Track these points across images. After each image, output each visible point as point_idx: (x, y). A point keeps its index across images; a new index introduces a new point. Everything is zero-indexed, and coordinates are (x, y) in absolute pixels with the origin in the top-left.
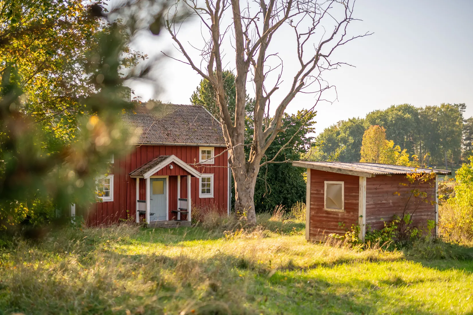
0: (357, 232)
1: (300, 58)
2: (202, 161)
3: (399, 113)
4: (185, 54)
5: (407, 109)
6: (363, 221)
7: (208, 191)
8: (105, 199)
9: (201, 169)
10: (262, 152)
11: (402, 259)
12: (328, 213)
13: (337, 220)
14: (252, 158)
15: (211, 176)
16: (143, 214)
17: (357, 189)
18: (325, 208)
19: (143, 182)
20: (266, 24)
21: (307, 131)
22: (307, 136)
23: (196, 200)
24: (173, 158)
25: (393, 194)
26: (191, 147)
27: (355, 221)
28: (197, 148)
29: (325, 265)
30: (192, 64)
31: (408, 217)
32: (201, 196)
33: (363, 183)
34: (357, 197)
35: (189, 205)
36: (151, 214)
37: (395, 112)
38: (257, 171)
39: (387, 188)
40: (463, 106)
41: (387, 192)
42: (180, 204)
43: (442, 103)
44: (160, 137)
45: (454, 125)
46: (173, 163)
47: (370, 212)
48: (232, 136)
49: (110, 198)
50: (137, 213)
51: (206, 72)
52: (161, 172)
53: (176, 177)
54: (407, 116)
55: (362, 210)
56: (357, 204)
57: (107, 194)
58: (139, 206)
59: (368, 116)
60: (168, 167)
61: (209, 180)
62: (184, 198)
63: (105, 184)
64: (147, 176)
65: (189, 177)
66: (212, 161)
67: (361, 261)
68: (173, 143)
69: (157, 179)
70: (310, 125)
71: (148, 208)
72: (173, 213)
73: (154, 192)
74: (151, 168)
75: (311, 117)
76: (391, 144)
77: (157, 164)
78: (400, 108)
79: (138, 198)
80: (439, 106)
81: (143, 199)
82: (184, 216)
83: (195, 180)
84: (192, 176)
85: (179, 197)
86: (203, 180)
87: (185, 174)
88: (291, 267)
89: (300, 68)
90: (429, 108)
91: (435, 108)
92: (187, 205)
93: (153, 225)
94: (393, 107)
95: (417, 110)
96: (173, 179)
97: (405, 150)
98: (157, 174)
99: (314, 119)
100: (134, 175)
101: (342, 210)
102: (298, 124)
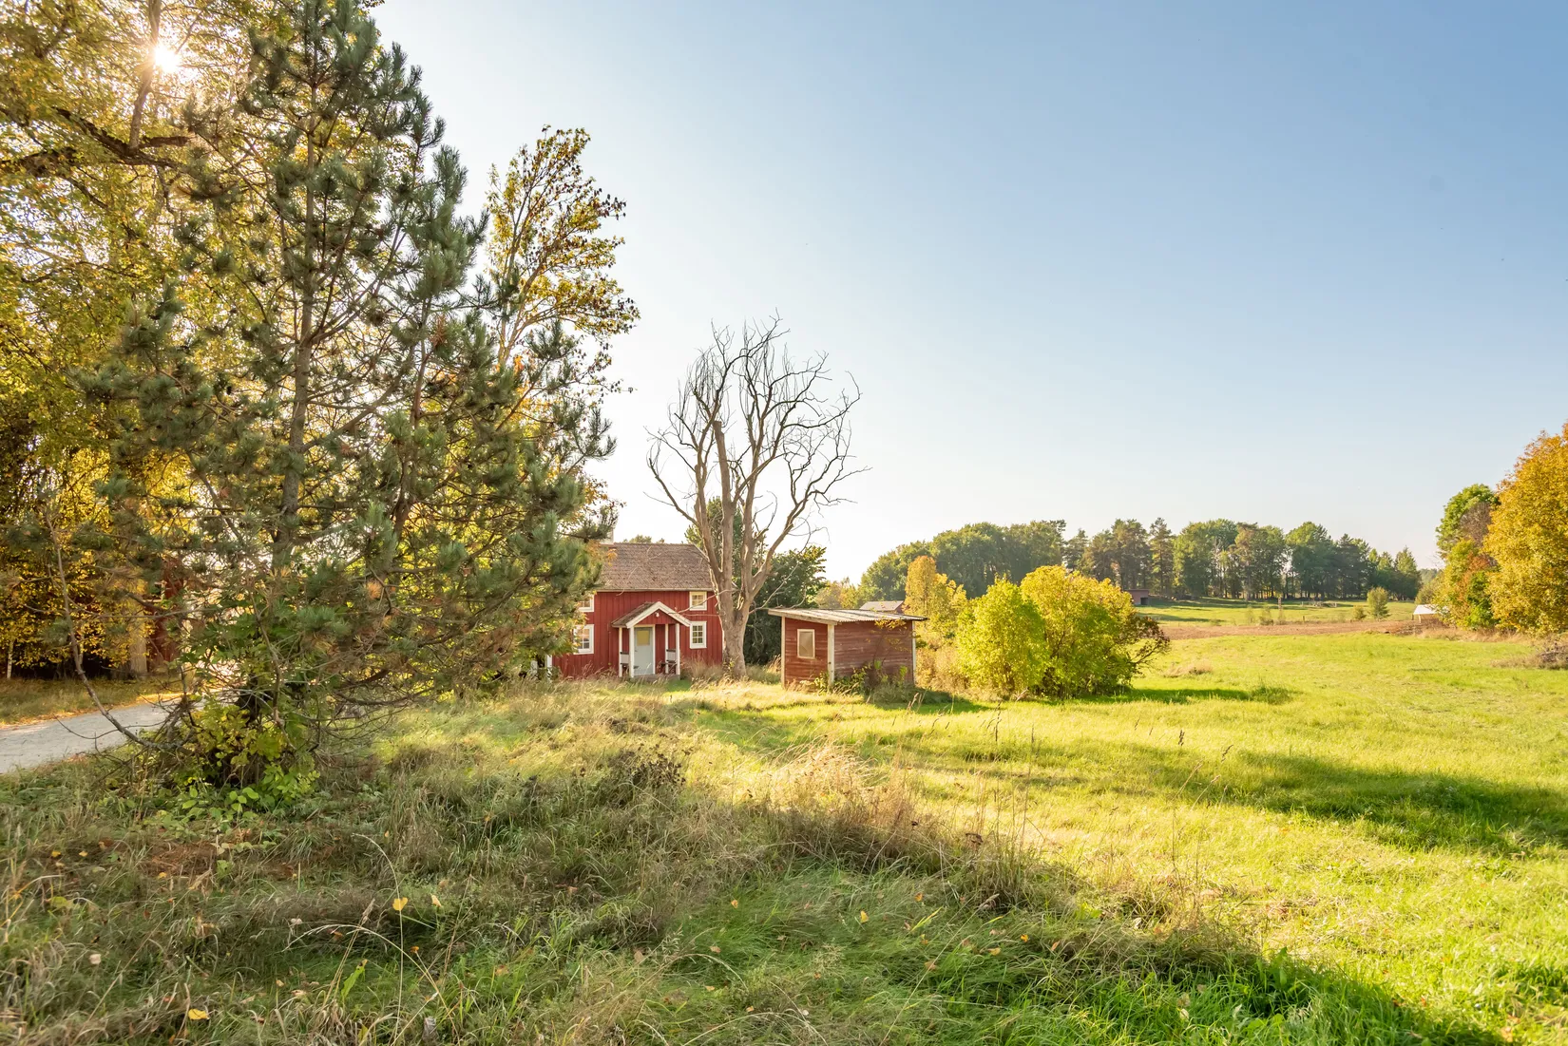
0: (826, 678)
1: (793, 496)
2: (692, 608)
3: (976, 535)
4: (669, 495)
5: (987, 528)
6: (832, 668)
7: (701, 641)
8: (583, 651)
9: (693, 616)
10: (750, 598)
11: (860, 702)
12: (800, 660)
13: (808, 667)
14: (740, 605)
15: (704, 624)
16: (626, 667)
17: (826, 637)
18: (799, 656)
19: (626, 631)
20: (755, 462)
21: (814, 570)
22: (816, 575)
23: (687, 652)
24: (659, 605)
25: (864, 640)
26: (680, 592)
27: (824, 668)
28: (687, 593)
29: (781, 707)
30: (676, 505)
31: (879, 663)
32: (693, 646)
33: (831, 631)
34: (826, 645)
35: (677, 657)
36: (635, 667)
37: (970, 533)
38: (746, 619)
39: (855, 635)
40: (1062, 523)
41: (857, 639)
42: (668, 656)
43: (1031, 519)
44: (646, 582)
45: (1048, 549)
46: (659, 611)
47: (838, 660)
48: (719, 582)
49: (591, 651)
50: (620, 666)
51: (692, 514)
52: (647, 620)
53: (664, 626)
54: (986, 537)
55: (831, 657)
56: (826, 651)
57: (587, 646)
58: (621, 659)
59: (935, 539)
60: (653, 615)
61: (701, 628)
62: (672, 649)
63: (584, 636)
64: (631, 625)
65: (678, 626)
66: (704, 607)
67: (818, 703)
68: (659, 589)
69: (642, 629)
70: (819, 563)
71: (632, 659)
72: (661, 668)
73: (638, 643)
74: (634, 616)
75: (819, 554)
76: (943, 578)
77: (641, 612)
78: (977, 529)
79: (620, 650)
80: (1029, 524)
81: (626, 651)
82: (673, 668)
83: (685, 630)
84: (681, 624)
85: (667, 648)
86: (695, 628)
87: (673, 623)
88: (748, 707)
89: (794, 506)
90: (1016, 527)
91: (1023, 527)
92: (676, 657)
93: (637, 678)
94: (969, 526)
95: (1000, 529)
96: (660, 628)
97: (961, 586)
98: (641, 623)
99: (824, 556)
100: (616, 624)
101: (813, 657)
102: (806, 562)
